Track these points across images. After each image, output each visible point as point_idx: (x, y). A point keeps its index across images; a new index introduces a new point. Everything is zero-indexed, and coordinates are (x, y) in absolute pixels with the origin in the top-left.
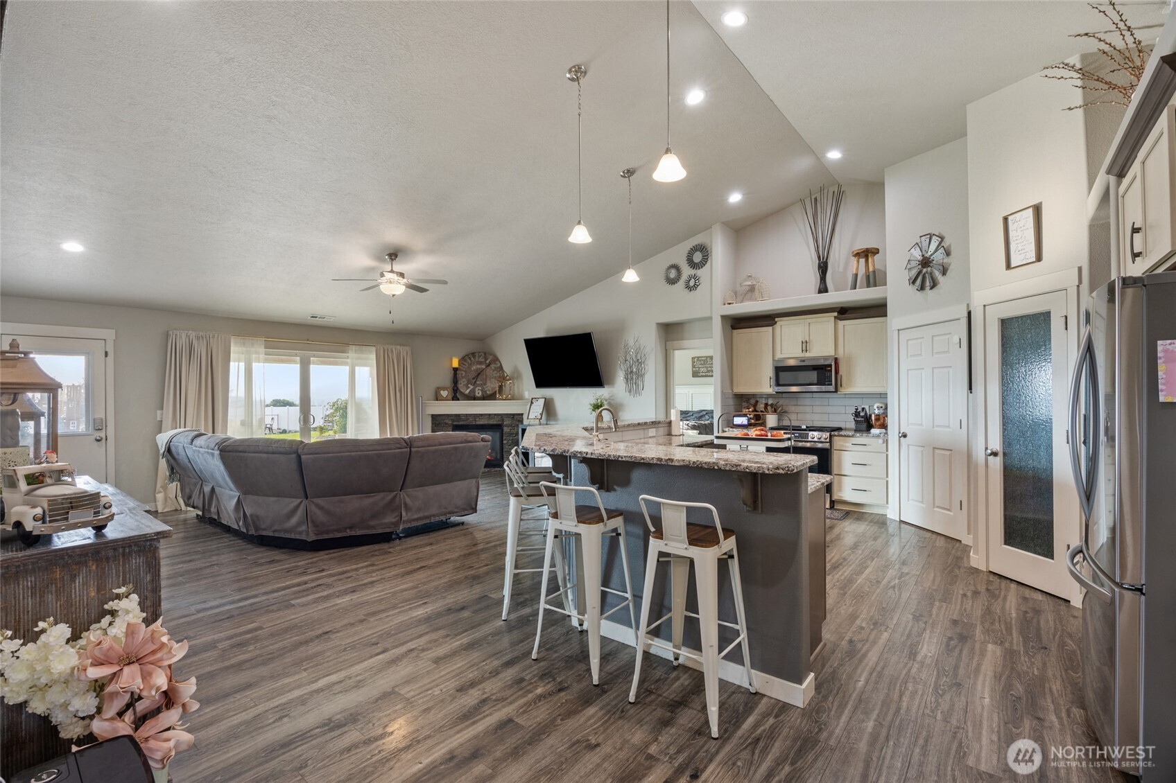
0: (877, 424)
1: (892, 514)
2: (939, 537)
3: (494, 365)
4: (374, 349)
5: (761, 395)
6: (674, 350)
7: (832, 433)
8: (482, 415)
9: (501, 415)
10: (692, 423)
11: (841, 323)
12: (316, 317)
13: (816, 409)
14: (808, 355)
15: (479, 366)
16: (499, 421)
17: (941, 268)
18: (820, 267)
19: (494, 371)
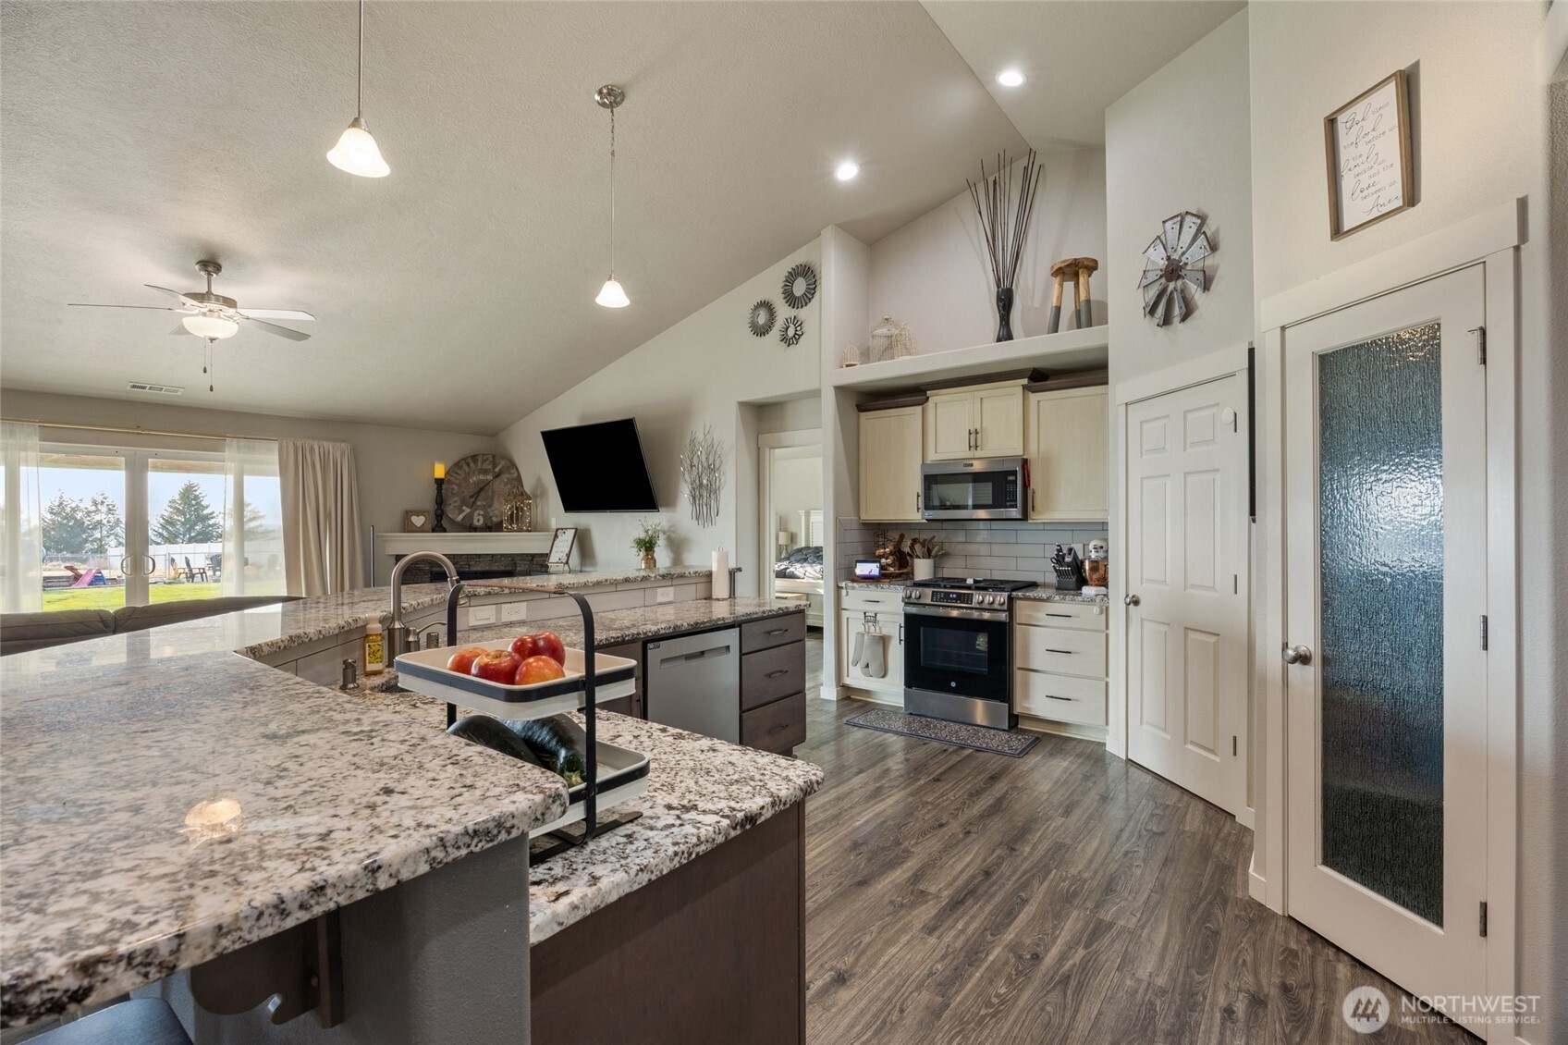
0: (1094, 577)
1: (1114, 747)
2: (1193, 802)
3: (507, 476)
4: (276, 445)
5: (908, 526)
6: (771, 448)
7: (1014, 593)
8: (479, 556)
9: (512, 556)
11: (1034, 397)
12: (144, 388)
13: (997, 549)
14: (978, 453)
15: (481, 477)
16: (507, 566)
17: (1200, 276)
18: (999, 299)
19: (506, 484)
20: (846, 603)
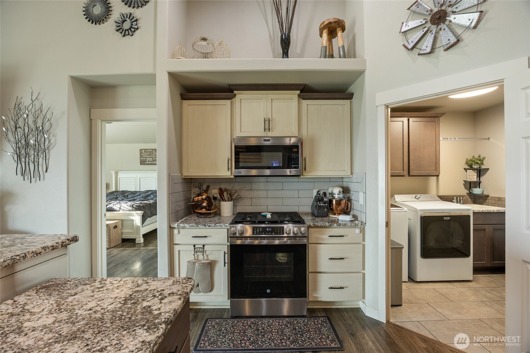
6: (102, 121)
10: (138, 203)
11: (305, 103)
13: (271, 194)
14: (270, 134)
18: (282, 41)
20: (178, 238)
